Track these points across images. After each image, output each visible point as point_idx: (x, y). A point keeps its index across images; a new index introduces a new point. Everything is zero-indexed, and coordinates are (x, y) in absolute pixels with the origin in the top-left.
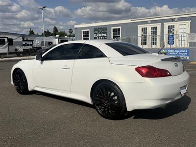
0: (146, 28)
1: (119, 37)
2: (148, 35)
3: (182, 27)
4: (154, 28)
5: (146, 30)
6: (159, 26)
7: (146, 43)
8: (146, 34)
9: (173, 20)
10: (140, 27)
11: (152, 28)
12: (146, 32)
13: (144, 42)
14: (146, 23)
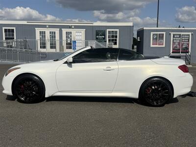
0: (45, 32)
1: (14, 38)
2: (46, 38)
3: (78, 34)
4: (52, 32)
5: (45, 34)
6: (57, 31)
7: (45, 46)
8: (45, 37)
9: (70, 27)
10: (38, 30)
11: (50, 32)
12: (45, 36)
13: (43, 46)
14: (44, 26)
